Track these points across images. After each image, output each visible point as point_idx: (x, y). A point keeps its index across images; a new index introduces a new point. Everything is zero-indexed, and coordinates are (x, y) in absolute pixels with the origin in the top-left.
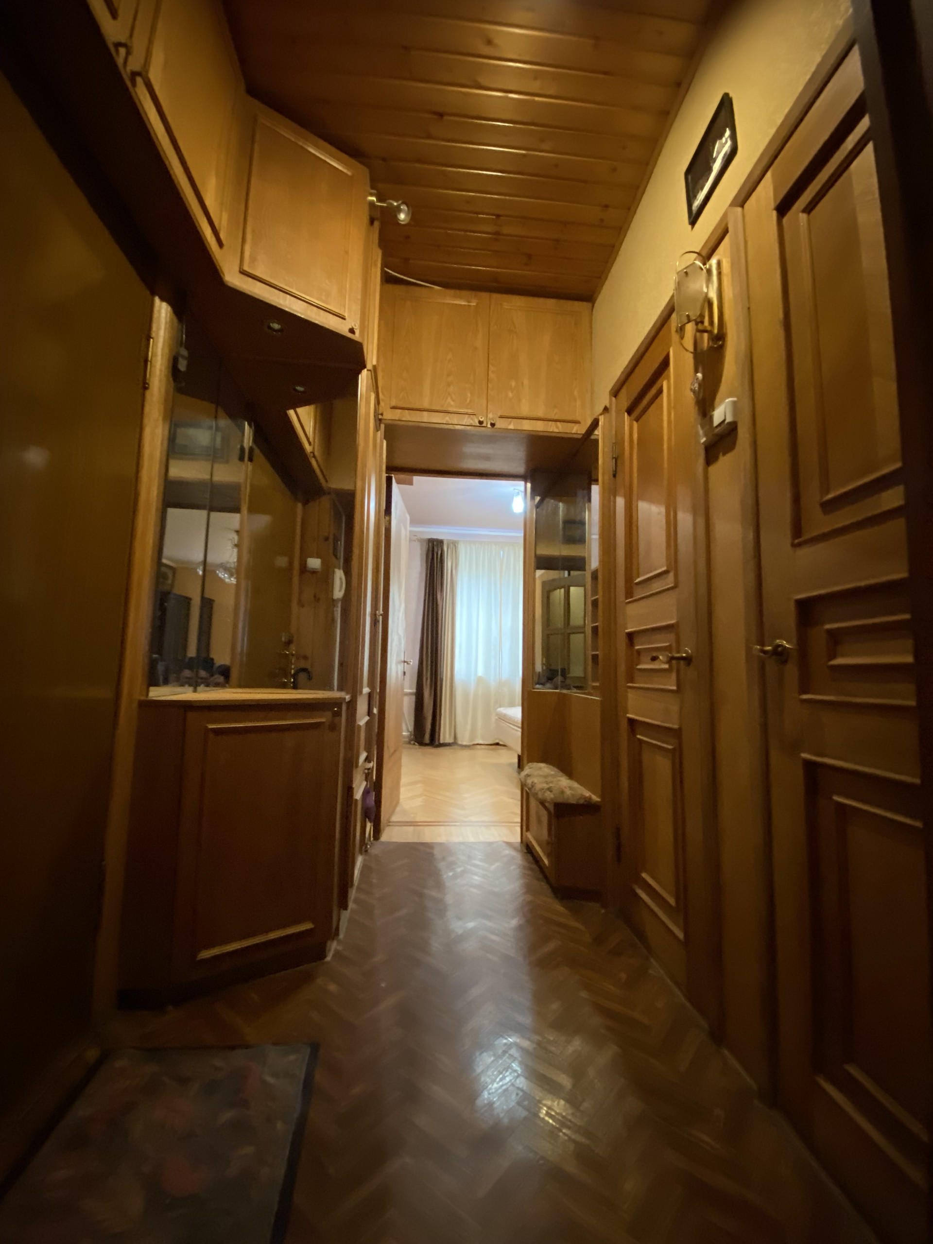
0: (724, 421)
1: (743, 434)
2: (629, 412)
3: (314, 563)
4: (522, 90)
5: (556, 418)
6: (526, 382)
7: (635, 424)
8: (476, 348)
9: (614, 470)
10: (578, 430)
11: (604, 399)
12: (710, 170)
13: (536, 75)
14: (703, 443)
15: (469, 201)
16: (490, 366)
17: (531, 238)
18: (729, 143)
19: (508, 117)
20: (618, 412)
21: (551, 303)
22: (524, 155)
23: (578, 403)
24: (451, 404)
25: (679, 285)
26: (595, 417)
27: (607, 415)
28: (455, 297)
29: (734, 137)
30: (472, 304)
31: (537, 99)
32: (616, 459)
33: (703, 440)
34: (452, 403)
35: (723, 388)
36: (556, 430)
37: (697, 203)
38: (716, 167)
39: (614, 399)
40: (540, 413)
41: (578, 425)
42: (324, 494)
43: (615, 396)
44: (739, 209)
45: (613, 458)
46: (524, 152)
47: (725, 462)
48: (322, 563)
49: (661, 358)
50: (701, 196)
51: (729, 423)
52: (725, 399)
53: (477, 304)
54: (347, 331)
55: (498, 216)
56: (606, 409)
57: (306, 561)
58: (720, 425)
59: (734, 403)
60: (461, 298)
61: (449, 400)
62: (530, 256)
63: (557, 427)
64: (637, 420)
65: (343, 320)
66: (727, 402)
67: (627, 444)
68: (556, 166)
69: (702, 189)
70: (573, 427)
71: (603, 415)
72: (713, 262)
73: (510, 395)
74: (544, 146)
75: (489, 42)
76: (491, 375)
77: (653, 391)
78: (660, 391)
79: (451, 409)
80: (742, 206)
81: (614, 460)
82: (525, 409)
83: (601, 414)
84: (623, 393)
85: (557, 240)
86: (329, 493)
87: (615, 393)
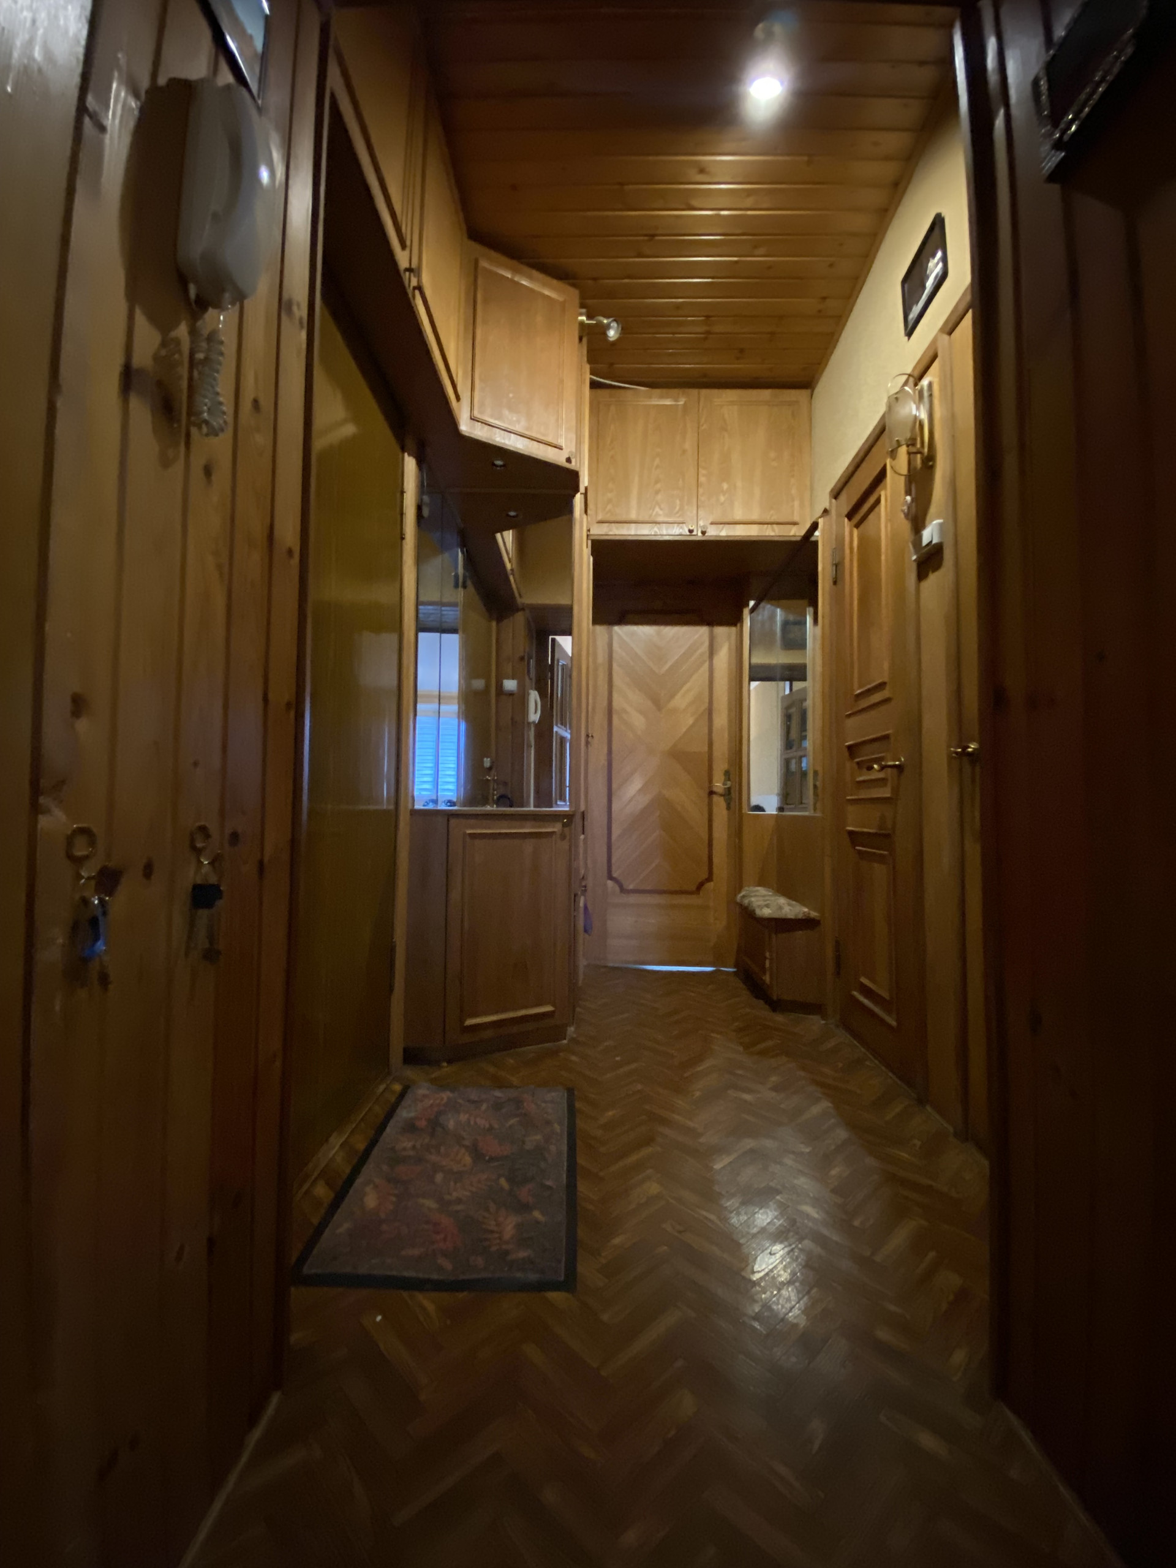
0: (931, 542)
1: (948, 555)
2: (850, 516)
3: (510, 685)
4: (734, 206)
5: (772, 520)
6: (739, 484)
7: (856, 532)
8: (684, 451)
9: (834, 576)
10: (797, 532)
11: (824, 500)
12: (924, 287)
13: (749, 193)
14: (915, 560)
15: (678, 307)
16: (700, 469)
17: (744, 333)
18: (940, 265)
19: (719, 231)
20: (838, 515)
21: (766, 394)
22: (736, 262)
23: (796, 503)
24: (660, 514)
25: (890, 408)
26: (813, 520)
27: (827, 518)
28: (662, 397)
29: (944, 259)
30: (679, 403)
31: (750, 213)
32: (836, 566)
33: (914, 557)
34: (661, 512)
35: (933, 510)
36: (772, 534)
37: (913, 315)
38: (930, 283)
39: (834, 500)
40: (755, 517)
41: (796, 526)
42: (518, 610)
43: (836, 497)
44: (946, 337)
45: (833, 564)
46: (735, 259)
47: (933, 578)
48: (518, 683)
49: (879, 469)
50: (916, 310)
51: (936, 544)
52: (933, 521)
53: (685, 403)
54: (564, 461)
55: (708, 317)
56: (826, 511)
57: (502, 683)
58: (928, 545)
59: (941, 525)
60: (667, 397)
61: (657, 509)
62: (742, 351)
63: (773, 530)
64: (857, 526)
65: (560, 450)
66: (935, 524)
67: (847, 551)
68: (770, 268)
69: (917, 302)
70: (790, 530)
71: (822, 518)
72: (925, 382)
73: (722, 499)
74: (757, 252)
75: (702, 171)
76: (702, 479)
77: (872, 500)
78: (878, 501)
79: (660, 519)
80: (950, 333)
81: (834, 568)
82: (738, 514)
83: (820, 517)
84: (843, 496)
85: (772, 334)
86: (523, 609)
87: (836, 494)
